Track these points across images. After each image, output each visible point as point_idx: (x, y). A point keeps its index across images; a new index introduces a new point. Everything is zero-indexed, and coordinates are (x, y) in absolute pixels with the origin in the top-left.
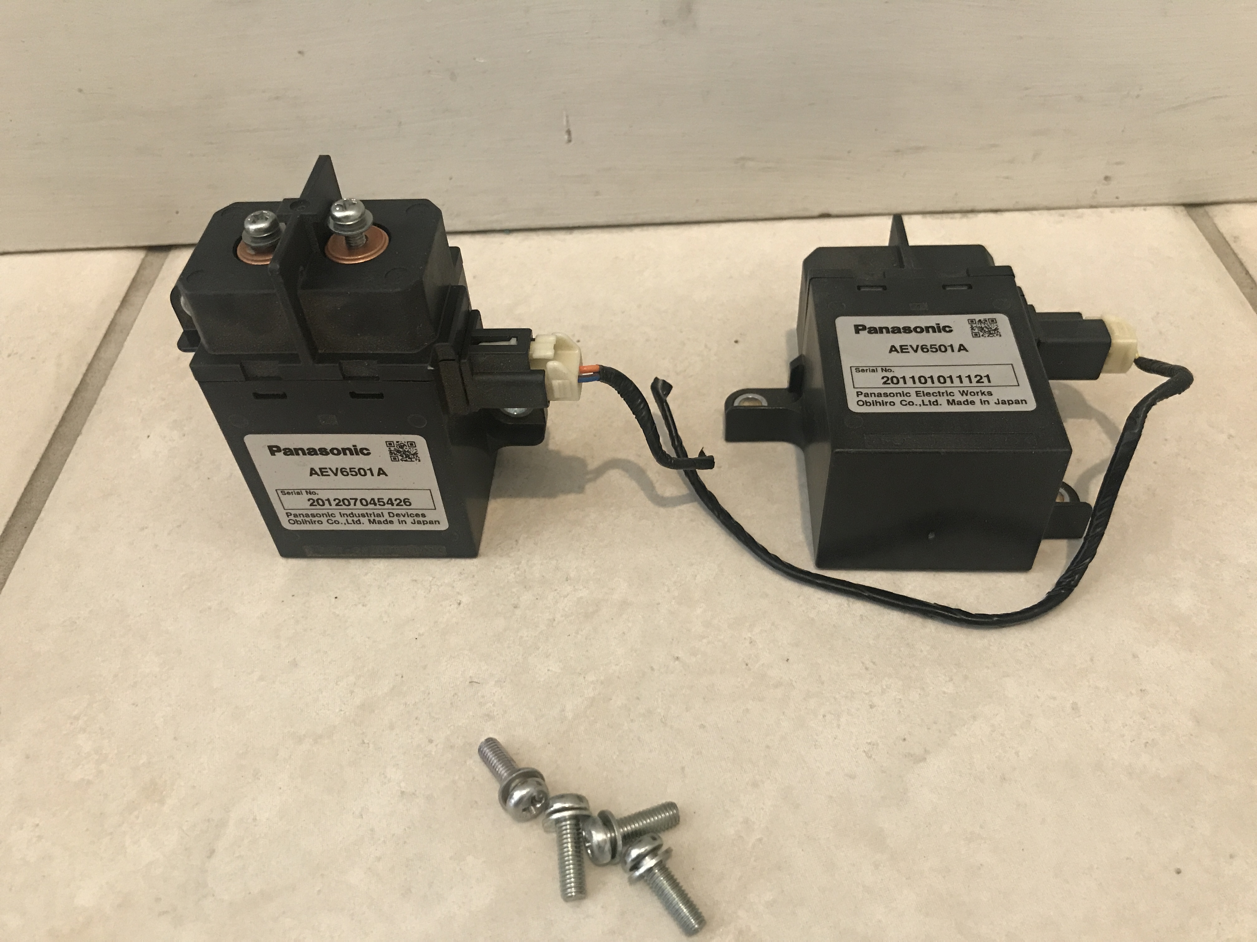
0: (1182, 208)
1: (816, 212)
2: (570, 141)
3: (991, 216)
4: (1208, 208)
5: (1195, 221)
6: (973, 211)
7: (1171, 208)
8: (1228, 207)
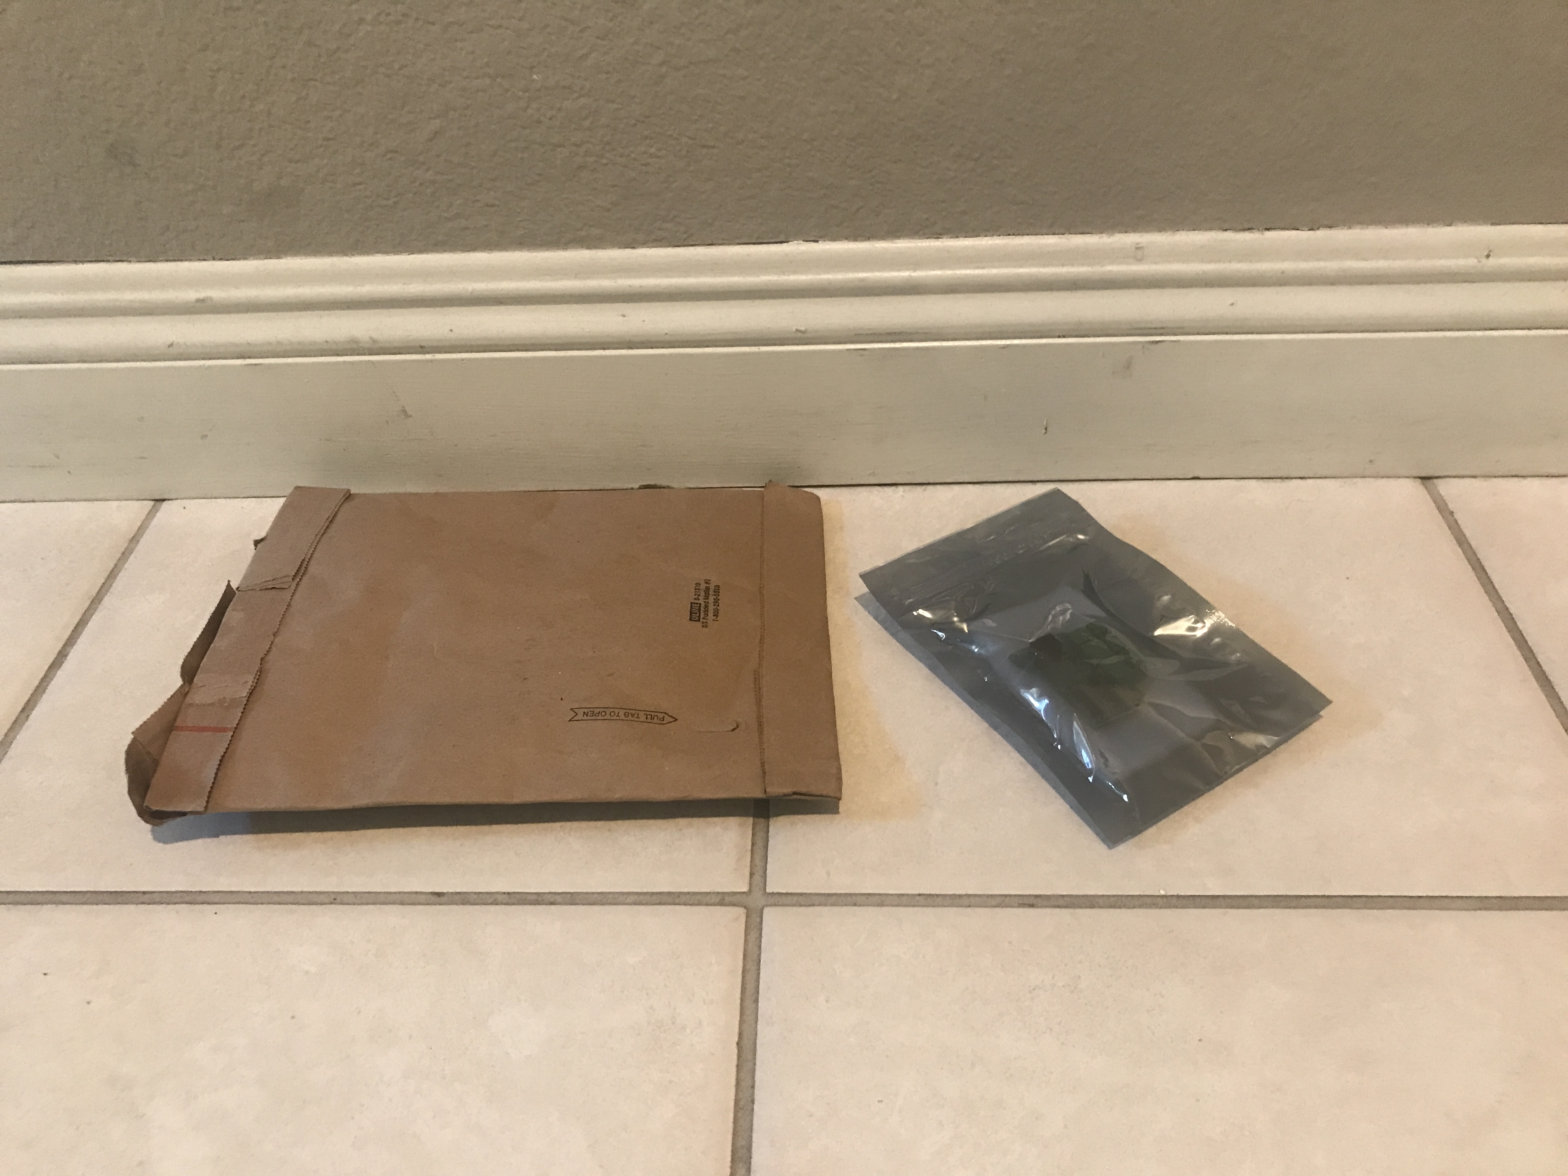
0: (1419, 481)
1: (1190, 476)
2: (1046, 433)
3: (1299, 481)
4: (1435, 481)
5: (1426, 488)
6: (1287, 478)
7: (1412, 479)
8: (1448, 479)
